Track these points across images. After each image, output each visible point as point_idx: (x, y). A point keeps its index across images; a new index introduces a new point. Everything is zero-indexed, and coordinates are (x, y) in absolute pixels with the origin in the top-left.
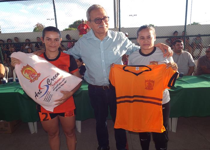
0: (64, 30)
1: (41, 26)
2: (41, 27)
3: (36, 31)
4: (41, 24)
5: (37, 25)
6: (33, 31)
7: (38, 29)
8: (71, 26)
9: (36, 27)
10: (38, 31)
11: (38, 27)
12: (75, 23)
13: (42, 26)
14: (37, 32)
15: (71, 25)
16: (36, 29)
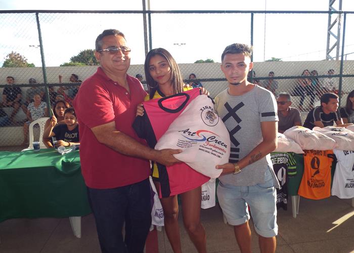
0: (61, 66)
1: (18, 57)
2: (19, 59)
3: (8, 66)
4: (18, 54)
5: (10, 55)
6: (3, 66)
7: (11, 62)
8: (75, 59)
9: (8, 58)
10: (12, 66)
11: (12, 59)
12: (82, 54)
13: (21, 57)
14: (10, 68)
15: (75, 57)
16: (8, 63)
